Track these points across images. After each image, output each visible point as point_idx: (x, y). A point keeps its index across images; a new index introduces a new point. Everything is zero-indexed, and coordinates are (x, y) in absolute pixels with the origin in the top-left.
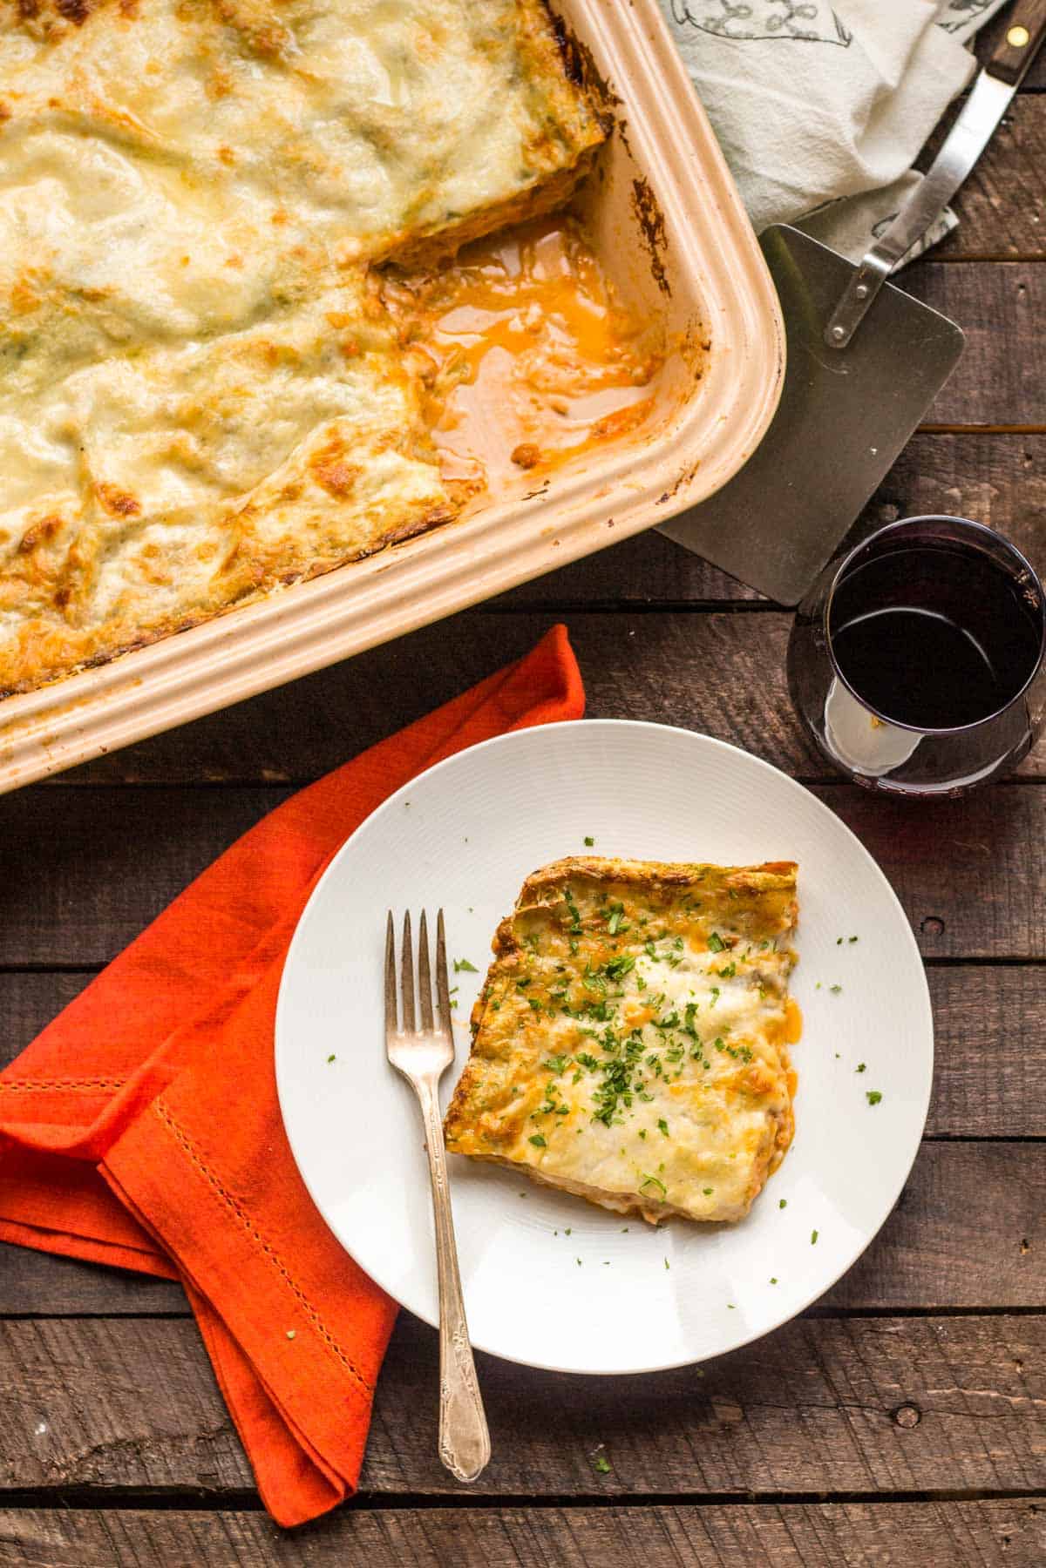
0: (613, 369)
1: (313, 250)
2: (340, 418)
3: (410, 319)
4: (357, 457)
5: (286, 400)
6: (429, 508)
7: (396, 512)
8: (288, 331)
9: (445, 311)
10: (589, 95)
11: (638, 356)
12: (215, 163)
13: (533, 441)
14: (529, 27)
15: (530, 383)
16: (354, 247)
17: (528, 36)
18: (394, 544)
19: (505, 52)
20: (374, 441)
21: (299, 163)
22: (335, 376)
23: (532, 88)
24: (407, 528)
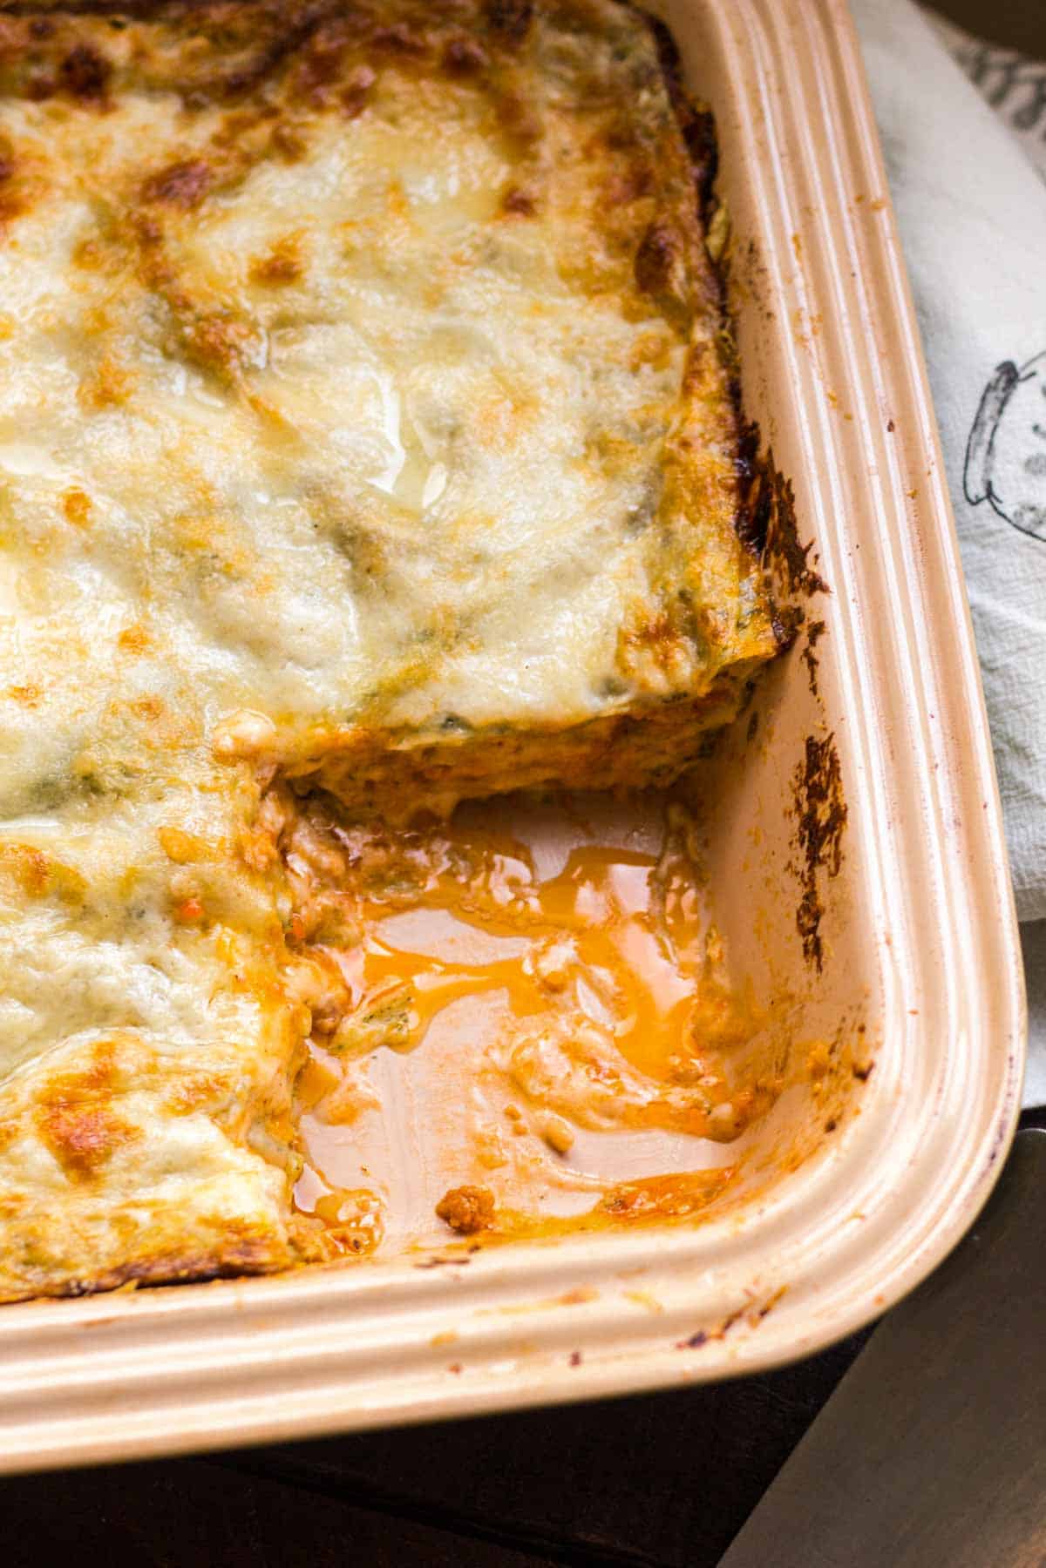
0: (677, 1097)
1: (178, 712)
2: (132, 1029)
3: (326, 900)
4: (135, 1108)
5: (37, 967)
6: (235, 1238)
7: (170, 1229)
8: (85, 841)
9: (398, 908)
10: (769, 572)
11: (731, 1086)
12: (52, 514)
13: (487, 1185)
14: (695, 429)
15: (514, 1080)
16: (255, 728)
17: (685, 444)
18: (141, 1287)
19: (637, 465)
20: (173, 1088)
21: (200, 552)
22: (145, 948)
23: (668, 536)
24: (178, 1263)
